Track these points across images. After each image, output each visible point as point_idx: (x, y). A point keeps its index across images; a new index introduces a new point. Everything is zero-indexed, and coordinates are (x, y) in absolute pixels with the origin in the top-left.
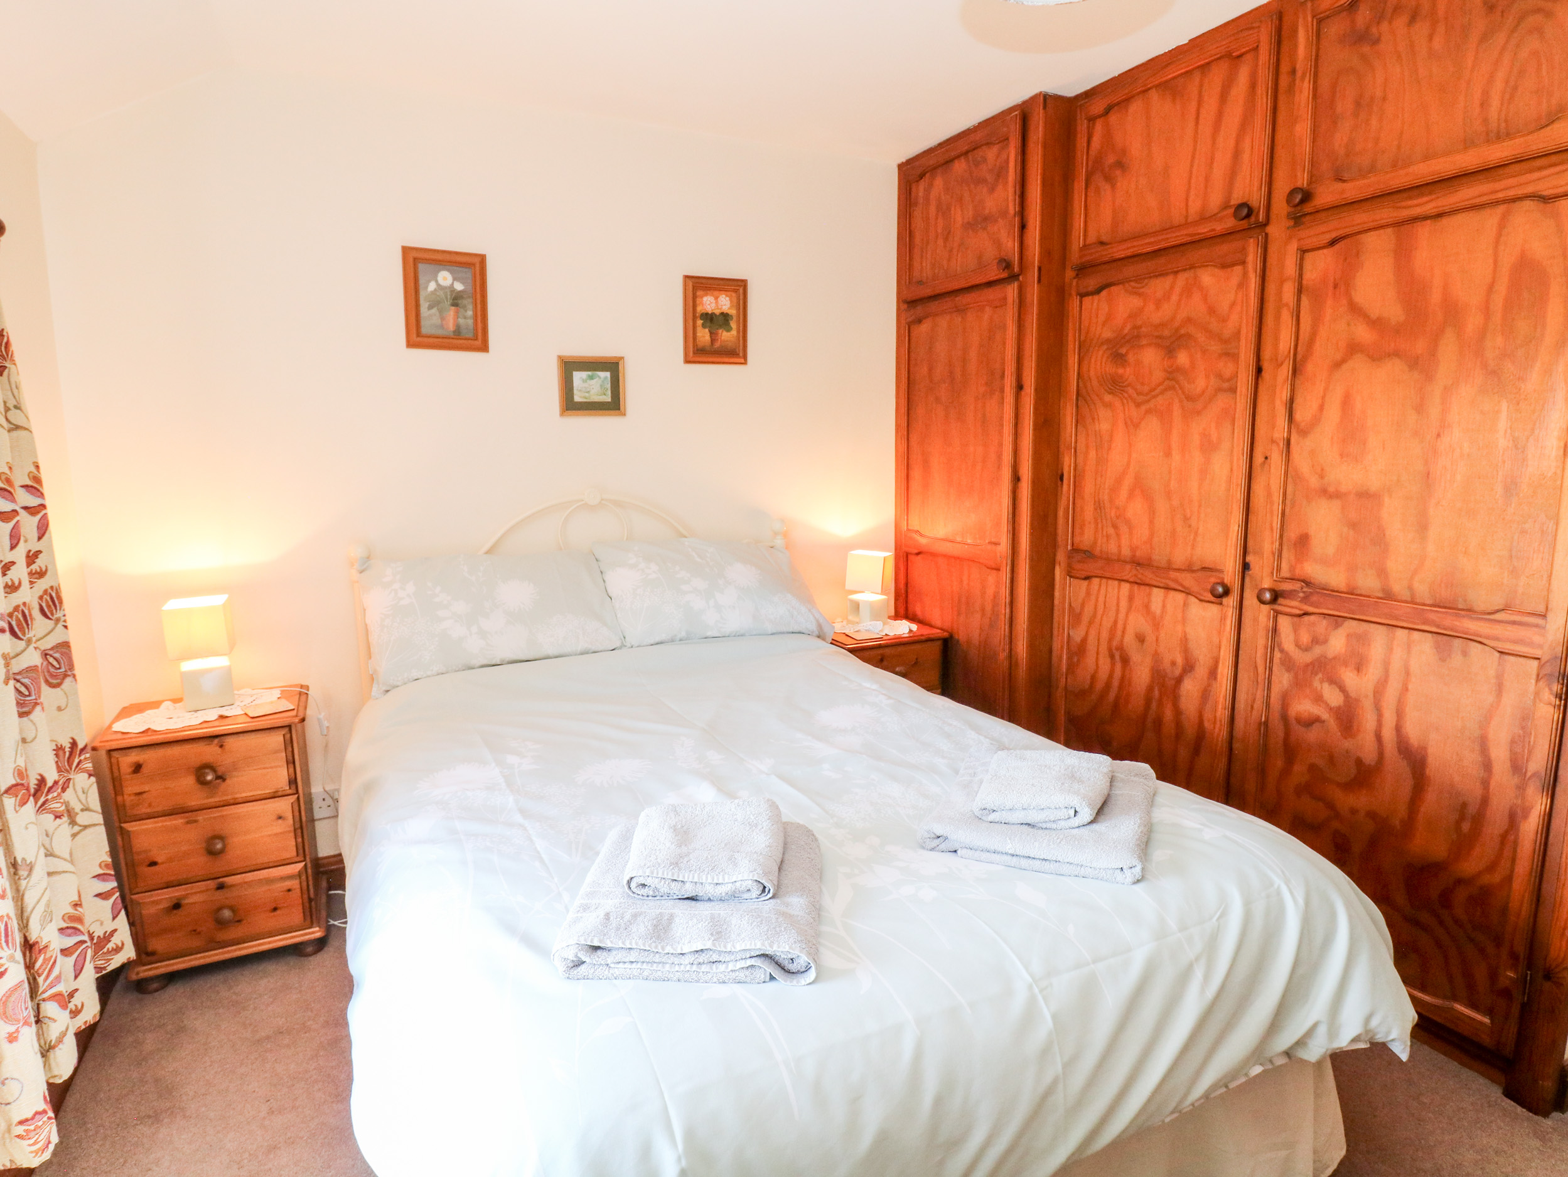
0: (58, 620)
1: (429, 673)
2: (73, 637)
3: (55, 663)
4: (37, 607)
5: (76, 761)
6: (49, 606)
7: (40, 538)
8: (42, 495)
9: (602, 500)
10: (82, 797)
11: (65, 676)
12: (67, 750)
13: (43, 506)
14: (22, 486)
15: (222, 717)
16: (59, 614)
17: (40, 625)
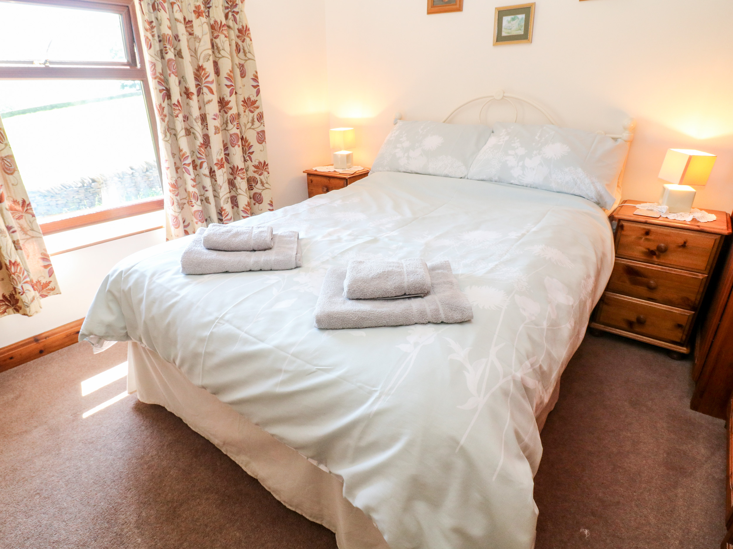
0: (262, 123)
1: (384, 170)
2: (266, 129)
3: (261, 136)
4: (256, 118)
5: (265, 168)
6: (259, 118)
7: (257, 96)
8: (258, 82)
9: (504, 96)
10: (266, 179)
11: (263, 141)
12: (263, 164)
13: (258, 86)
14: (252, 79)
15: (335, 171)
16: (262, 121)
17: (257, 124)
